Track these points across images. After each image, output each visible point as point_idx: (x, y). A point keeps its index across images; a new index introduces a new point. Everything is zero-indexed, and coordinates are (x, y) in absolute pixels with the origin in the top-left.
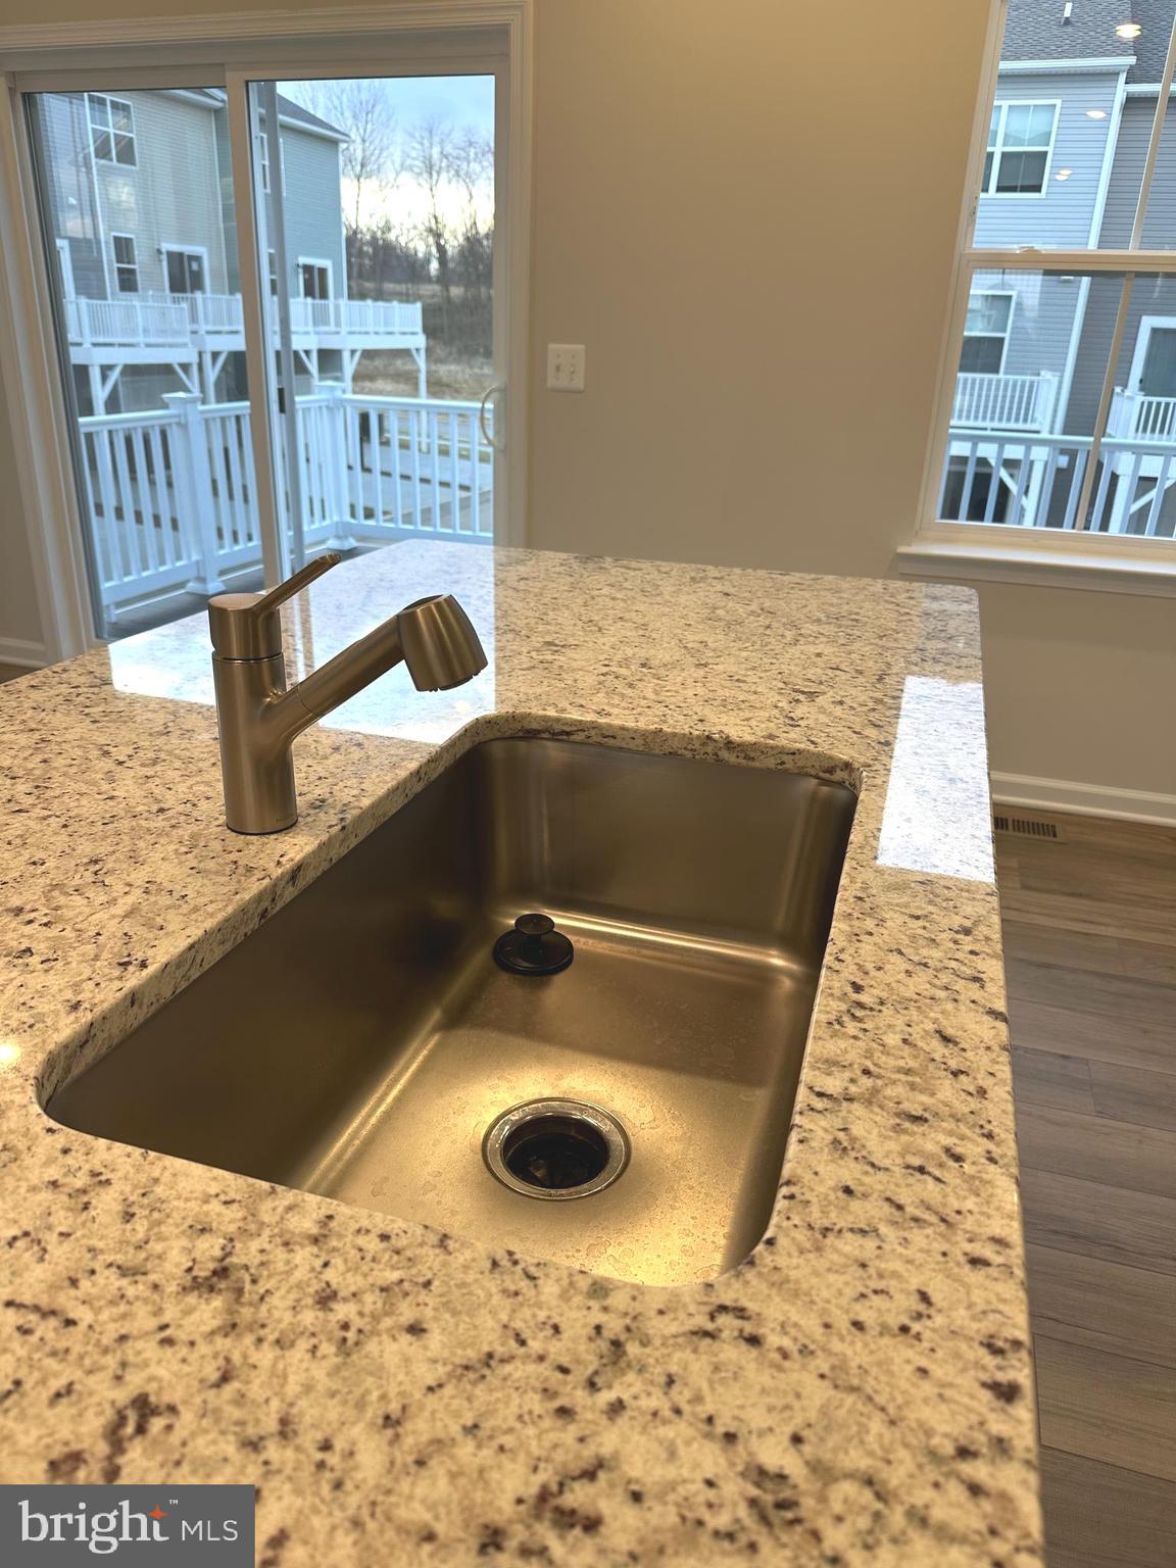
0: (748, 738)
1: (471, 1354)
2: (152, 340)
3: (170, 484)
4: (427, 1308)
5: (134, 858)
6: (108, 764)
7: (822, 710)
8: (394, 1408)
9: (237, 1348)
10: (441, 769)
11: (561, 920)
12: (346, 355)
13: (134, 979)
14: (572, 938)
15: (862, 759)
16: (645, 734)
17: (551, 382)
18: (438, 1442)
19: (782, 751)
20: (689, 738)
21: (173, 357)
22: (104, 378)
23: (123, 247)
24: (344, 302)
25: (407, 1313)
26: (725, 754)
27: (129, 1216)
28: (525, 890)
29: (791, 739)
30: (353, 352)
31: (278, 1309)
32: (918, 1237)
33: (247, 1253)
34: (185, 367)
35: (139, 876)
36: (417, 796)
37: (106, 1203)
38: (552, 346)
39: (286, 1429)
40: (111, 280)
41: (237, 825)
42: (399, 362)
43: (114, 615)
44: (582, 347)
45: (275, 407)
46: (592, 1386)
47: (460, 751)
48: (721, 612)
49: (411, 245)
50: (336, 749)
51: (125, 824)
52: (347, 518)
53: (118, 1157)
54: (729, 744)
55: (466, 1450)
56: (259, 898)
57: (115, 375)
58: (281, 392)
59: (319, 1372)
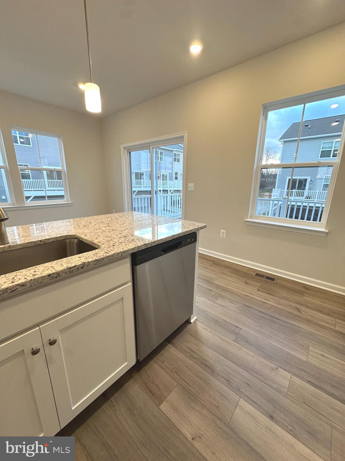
17: (189, 190)
23: (176, 174)
38: (189, 184)
40: (174, 178)
44: (193, 184)
45: (155, 194)
58: (156, 192)
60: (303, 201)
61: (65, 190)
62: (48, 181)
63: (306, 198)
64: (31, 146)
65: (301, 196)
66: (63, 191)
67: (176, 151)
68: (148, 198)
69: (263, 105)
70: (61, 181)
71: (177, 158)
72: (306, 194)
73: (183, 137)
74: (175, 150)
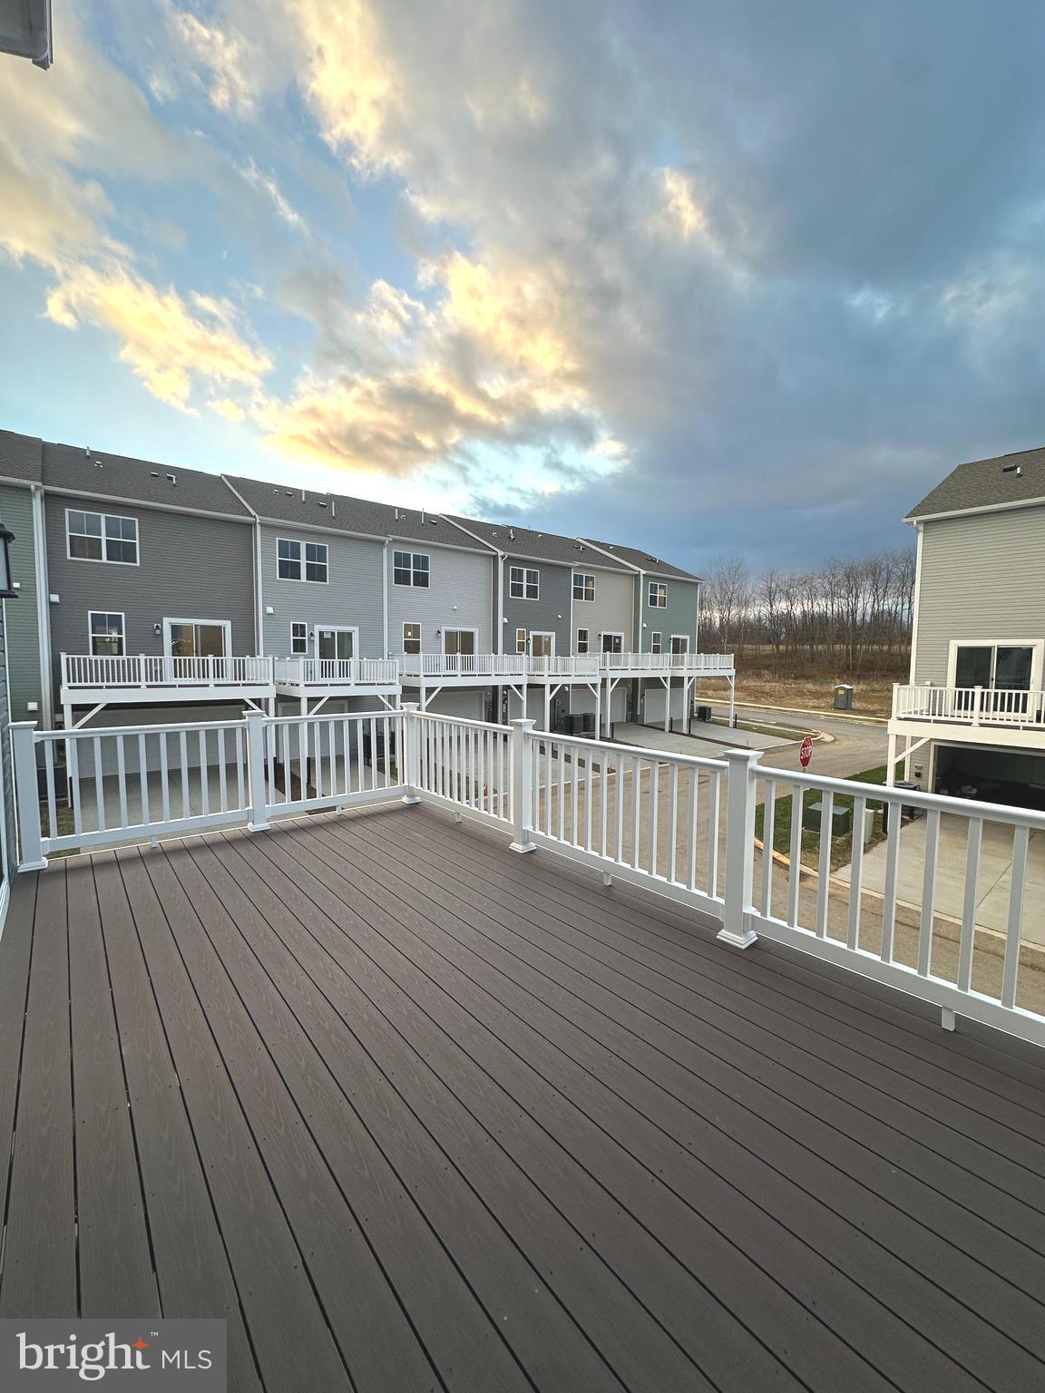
2: (582, 674)
12: (686, 680)
21: (589, 681)
24: (694, 654)
30: (691, 678)
40: (574, 648)
67: (580, 567)
71: (584, 588)
74: (578, 564)
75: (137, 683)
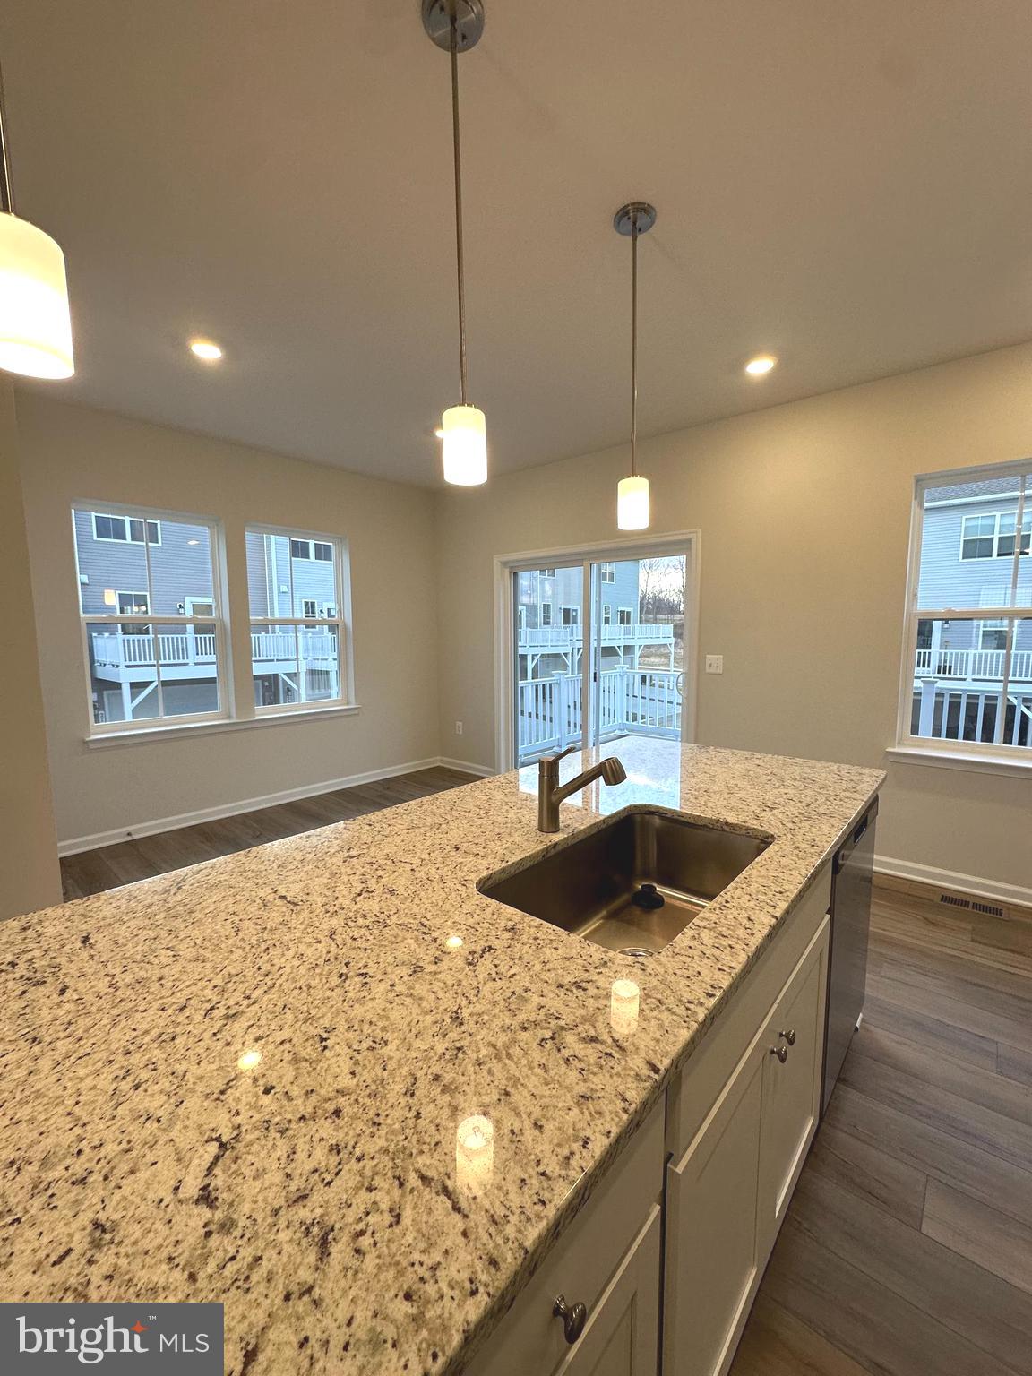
0: (735, 822)
1: (568, 956)
2: (553, 644)
3: (551, 703)
4: (560, 945)
5: (510, 834)
6: (507, 807)
7: (774, 815)
8: (546, 961)
9: (512, 943)
10: (613, 821)
11: (660, 889)
12: (637, 648)
13: (504, 865)
14: (665, 898)
15: (779, 834)
16: (694, 817)
17: (707, 670)
18: (554, 969)
19: (748, 828)
20: (711, 820)
21: (561, 651)
22: (533, 659)
23: (546, 608)
24: (637, 625)
25: (555, 945)
26: (725, 827)
27: (493, 914)
28: (646, 875)
29: (755, 824)
30: (640, 646)
31: (524, 938)
32: (706, 961)
33: (520, 926)
34: (566, 654)
35: (510, 840)
36: (603, 830)
37: (488, 911)
38: (708, 654)
39: (520, 958)
40: (540, 619)
41: (541, 829)
42: (662, 649)
43: (522, 759)
44: (721, 656)
45: (592, 679)
46: (596, 968)
47: (623, 816)
48: (751, 773)
49: (671, 599)
50: (578, 810)
51: (509, 825)
52: (625, 721)
53: (494, 903)
54: (727, 823)
55: (560, 971)
56: (543, 850)
57: (537, 658)
58: (595, 674)
59: (531, 951)
60: (932, 679)
61: (221, 664)
62: (196, 638)
63: (939, 672)
64: (160, 545)
65: (924, 666)
66: (215, 666)
68: (537, 686)
69: (915, 476)
70: (212, 636)
72: (934, 662)
73: (689, 541)
75: (186, 661)
